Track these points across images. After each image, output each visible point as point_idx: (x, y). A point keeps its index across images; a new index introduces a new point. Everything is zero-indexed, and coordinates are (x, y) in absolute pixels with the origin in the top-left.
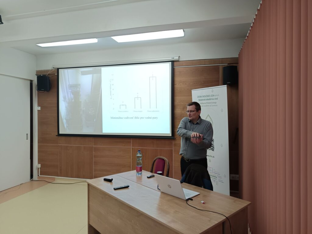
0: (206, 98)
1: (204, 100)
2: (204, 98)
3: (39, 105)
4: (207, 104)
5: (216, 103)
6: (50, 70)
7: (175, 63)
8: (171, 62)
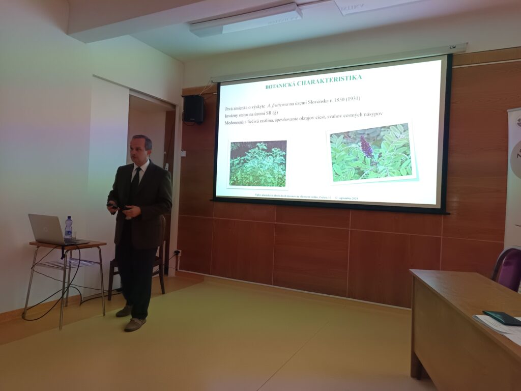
3: (183, 148)
6: (203, 87)
7: (456, 58)
8: (446, 57)
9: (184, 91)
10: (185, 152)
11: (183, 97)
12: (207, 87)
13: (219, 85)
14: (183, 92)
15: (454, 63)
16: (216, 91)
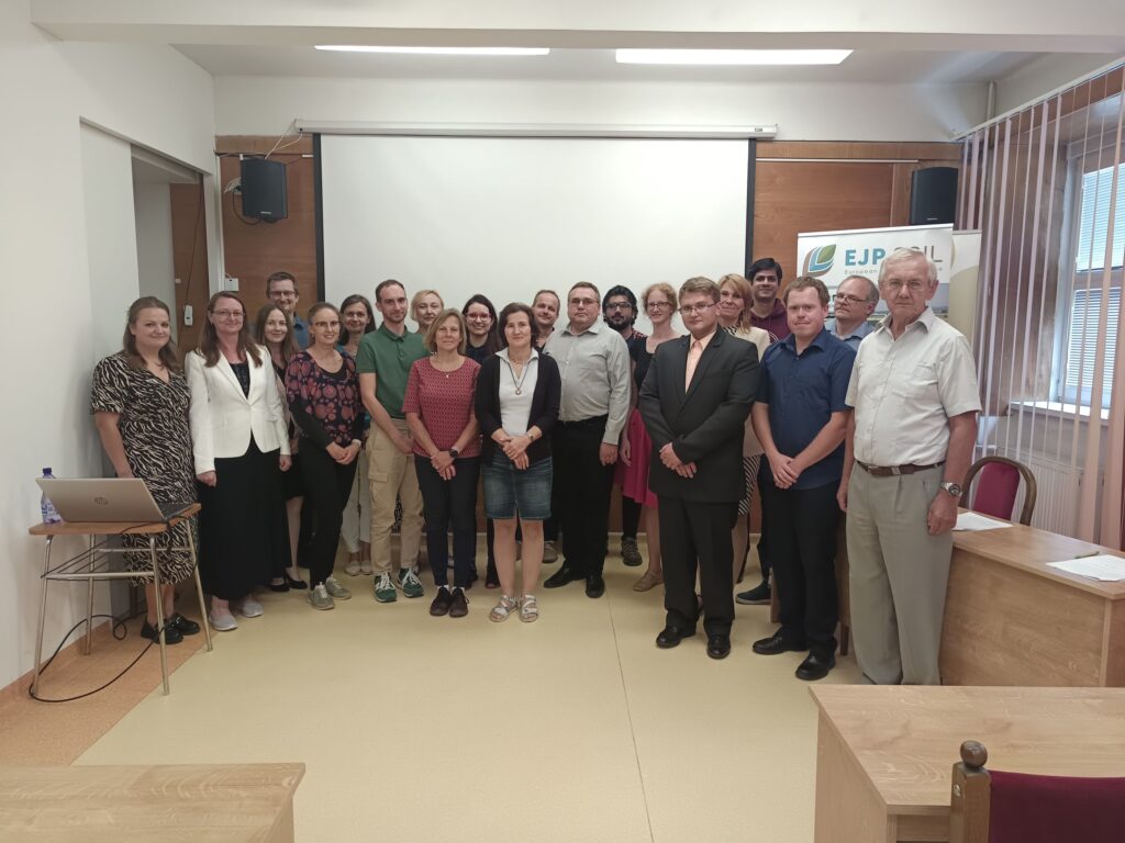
3: (232, 273)
6: (278, 138)
7: (760, 146)
8: (747, 143)
9: (220, 141)
10: (235, 282)
11: (217, 154)
12: (286, 140)
13: (317, 137)
14: (218, 145)
15: (759, 153)
16: (310, 149)
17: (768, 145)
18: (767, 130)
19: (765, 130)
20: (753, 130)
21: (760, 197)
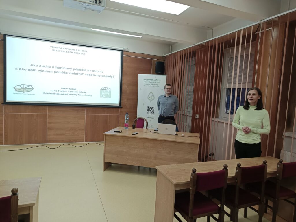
0: (150, 81)
1: (149, 82)
2: (148, 81)
4: (151, 85)
5: (157, 85)
7: (124, 52)
8: (121, 51)
13: (5, 36)
15: (124, 54)
16: (3, 38)
17: (126, 52)
18: (126, 49)
19: (125, 49)
20: (122, 49)
21: (124, 64)
